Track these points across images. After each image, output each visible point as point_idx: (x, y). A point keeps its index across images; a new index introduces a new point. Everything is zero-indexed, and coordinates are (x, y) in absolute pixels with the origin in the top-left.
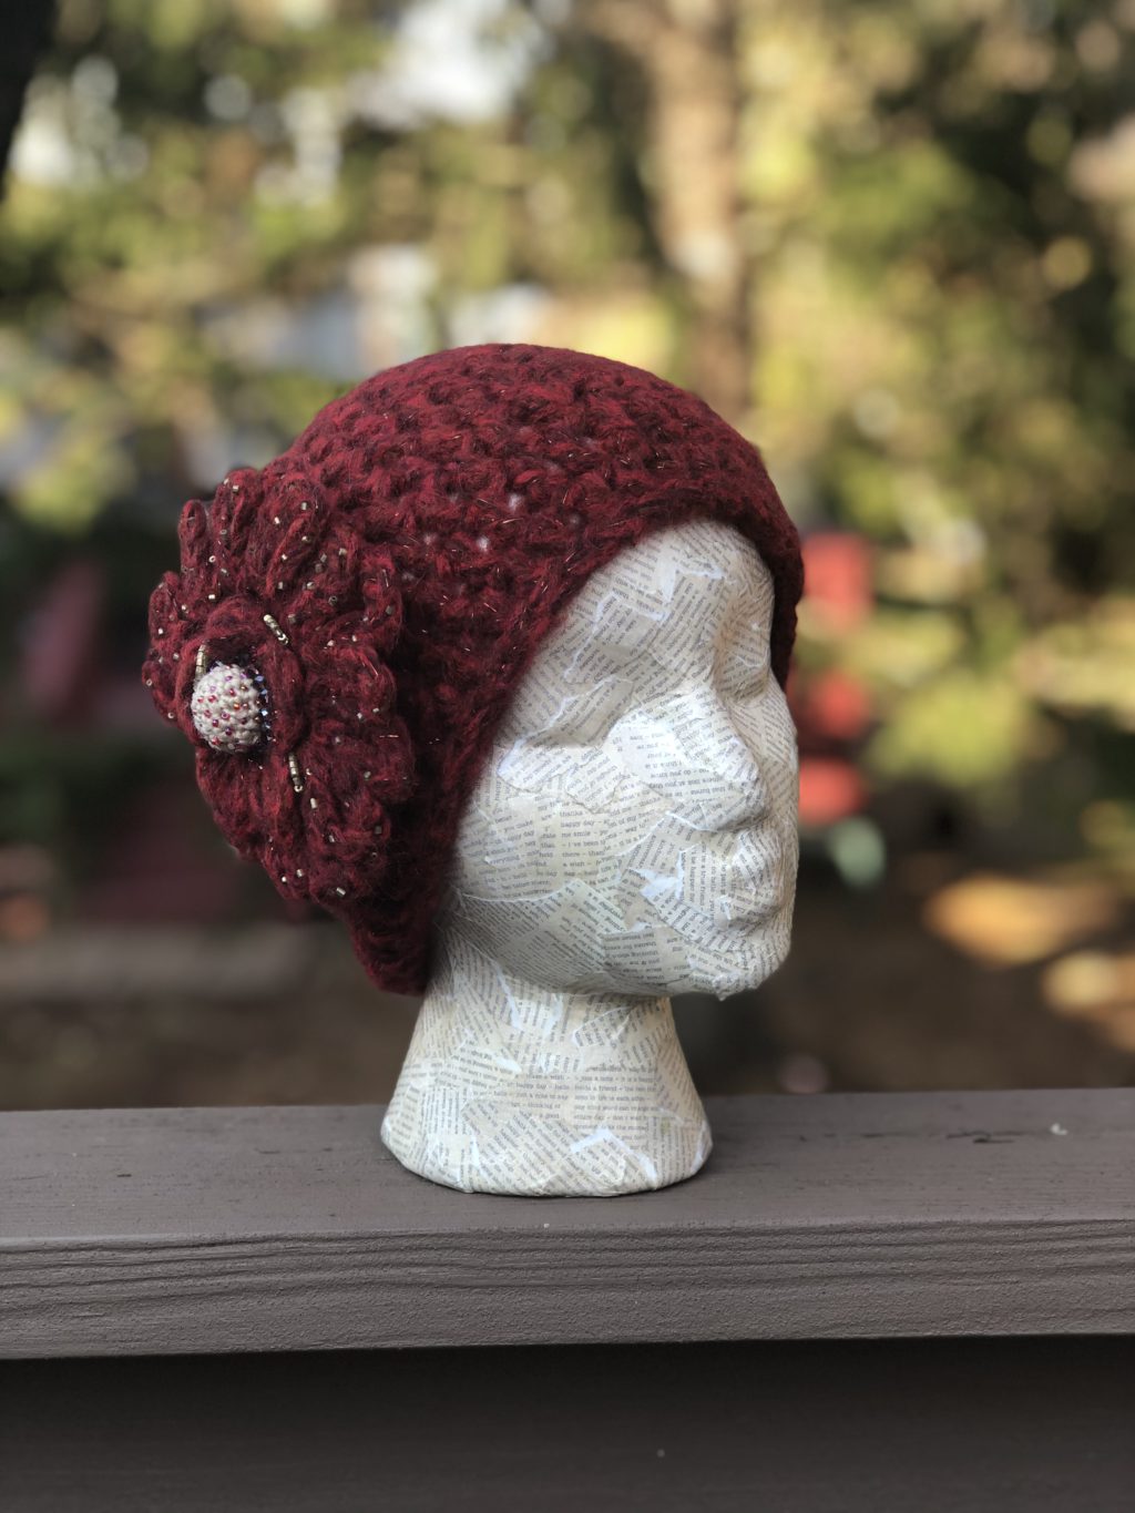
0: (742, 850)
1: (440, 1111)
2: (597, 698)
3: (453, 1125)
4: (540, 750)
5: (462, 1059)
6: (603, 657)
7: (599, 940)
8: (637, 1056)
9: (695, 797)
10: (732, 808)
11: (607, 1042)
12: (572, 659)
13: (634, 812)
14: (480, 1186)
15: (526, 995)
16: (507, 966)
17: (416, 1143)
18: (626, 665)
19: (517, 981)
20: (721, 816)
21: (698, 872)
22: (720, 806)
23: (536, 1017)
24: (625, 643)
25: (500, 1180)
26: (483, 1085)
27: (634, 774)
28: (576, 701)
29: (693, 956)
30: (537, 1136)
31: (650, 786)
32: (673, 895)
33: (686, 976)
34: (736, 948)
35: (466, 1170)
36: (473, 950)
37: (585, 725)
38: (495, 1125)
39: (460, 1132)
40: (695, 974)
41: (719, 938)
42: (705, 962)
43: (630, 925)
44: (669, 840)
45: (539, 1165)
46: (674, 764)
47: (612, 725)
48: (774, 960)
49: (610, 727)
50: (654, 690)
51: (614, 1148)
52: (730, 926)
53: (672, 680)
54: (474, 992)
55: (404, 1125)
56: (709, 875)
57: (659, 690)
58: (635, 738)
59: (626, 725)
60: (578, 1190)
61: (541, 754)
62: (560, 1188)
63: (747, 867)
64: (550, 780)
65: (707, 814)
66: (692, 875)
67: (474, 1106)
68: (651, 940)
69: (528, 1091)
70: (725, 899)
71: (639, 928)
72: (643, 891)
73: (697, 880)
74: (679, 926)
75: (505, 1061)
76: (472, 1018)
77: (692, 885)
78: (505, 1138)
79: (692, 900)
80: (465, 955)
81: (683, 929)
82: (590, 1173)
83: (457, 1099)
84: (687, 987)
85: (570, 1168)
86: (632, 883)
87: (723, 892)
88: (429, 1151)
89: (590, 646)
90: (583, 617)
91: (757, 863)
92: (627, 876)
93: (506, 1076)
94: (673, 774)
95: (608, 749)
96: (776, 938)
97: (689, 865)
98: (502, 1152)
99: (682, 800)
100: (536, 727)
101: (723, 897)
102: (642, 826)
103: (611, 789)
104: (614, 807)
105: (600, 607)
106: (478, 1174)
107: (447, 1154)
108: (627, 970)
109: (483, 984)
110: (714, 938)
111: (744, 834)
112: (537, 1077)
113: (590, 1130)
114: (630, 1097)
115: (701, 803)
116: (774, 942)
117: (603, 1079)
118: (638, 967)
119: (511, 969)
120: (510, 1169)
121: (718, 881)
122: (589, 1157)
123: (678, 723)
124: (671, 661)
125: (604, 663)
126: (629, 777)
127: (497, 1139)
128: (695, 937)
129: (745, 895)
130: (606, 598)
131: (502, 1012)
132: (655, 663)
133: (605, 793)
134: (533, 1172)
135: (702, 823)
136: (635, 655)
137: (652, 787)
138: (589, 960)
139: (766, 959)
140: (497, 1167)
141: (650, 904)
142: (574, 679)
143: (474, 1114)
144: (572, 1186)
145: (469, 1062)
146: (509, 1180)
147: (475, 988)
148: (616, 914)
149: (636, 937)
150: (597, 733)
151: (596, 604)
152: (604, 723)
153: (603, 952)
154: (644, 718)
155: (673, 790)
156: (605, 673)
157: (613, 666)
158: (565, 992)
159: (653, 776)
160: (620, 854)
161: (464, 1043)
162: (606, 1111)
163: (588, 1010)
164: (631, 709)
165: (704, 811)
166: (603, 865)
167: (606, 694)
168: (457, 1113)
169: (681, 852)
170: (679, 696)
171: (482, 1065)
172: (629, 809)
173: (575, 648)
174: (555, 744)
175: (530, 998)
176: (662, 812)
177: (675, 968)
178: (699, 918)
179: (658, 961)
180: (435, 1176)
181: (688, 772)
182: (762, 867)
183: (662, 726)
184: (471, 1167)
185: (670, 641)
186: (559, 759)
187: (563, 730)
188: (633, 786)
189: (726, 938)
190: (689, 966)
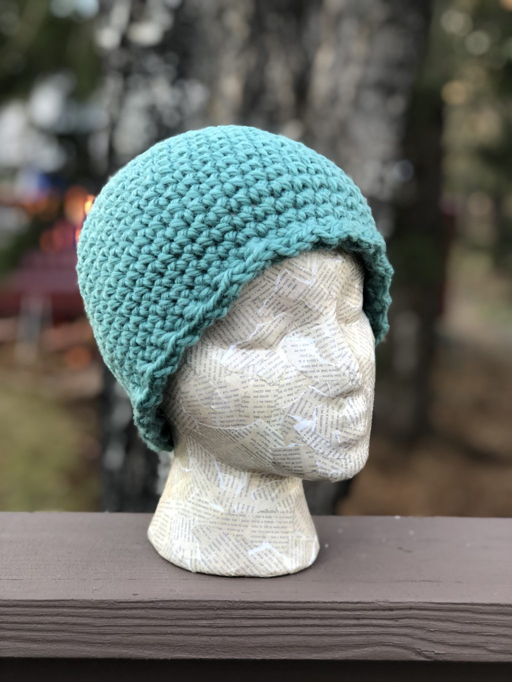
0: (348, 407)
1: (180, 528)
2: (274, 324)
3: (187, 537)
4: (244, 350)
5: (193, 503)
6: (280, 303)
7: (270, 451)
8: (285, 505)
9: (324, 379)
10: (344, 386)
11: (269, 498)
12: (263, 305)
13: (292, 386)
14: (200, 570)
15: (228, 472)
16: (218, 458)
17: (167, 544)
18: (291, 307)
19: (224, 465)
20: (338, 390)
21: (324, 418)
22: (338, 384)
23: (233, 484)
24: (291, 296)
25: (211, 567)
26: (203, 517)
27: (293, 366)
28: (264, 326)
29: (319, 461)
30: (231, 545)
31: (301, 372)
32: (310, 430)
33: (315, 471)
34: (342, 457)
35: (193, 561)
36: (201, 448)
37: (268, 338)
38: (209, 539)
39: (191, 540)
40: (320, 470)
41: (334, 452)
42: (326, 464)
43: (287, 444)
44: (310, 401)
45: (232, 561)
46: (314, 360)
47: (282, 338)
48: (361, 462)
49: (280, 340)
50: (305, 320)
51: (271, 553)
52: (340, 446)
53: (315, 316)
54: (200, 468)
55: (160, 533)
56: (330, 419)
57: (307, 321)
58: (294, 346)
59: (289, 339)
60: (252, 574)
61: (244, 353)
62: (242, 573)
63: (350, 416)
64: (248, 367)
65: (331, 388)
66: (321, 419)
67: (199, 528)
68: (297, 452)
69: (228, 522)
70: (338, 432)
71: (292, 445)
72: (296, 427)
73: (324, 422)
74: (313, 445)
75: (215, 505)
76: (199, 482)
77: (321, 425)
78: (215, 546)
79: (320, 432)
80: (196, 450)
81: (315, 447)
82: (258, 565)
83: (189, 524)
84: (316, 476)
85: (248, 563)
86: (289, 423)
87: (337, 429)
88: (174, 549)
89: (272, 297)
90: (270, 282)
91: (355, 414)
92: (286, 419)
93: (216, 514)
94: (313, 366)
95: (279, 351)
96: (362, 451)
97: (320, 414)
98: (213, 553)
99: (317, 380)
100: (242, 339)
101: (337, 431)
102: (296, 393)
103: (281, 372)
104: (282, 383)
105: (279, 277)
106: (200, 564)
107: (183, 552)
108: (284, 466)
109: (205, 465)
110: (331, 452)
111: (349, 399)
112: (232, 515)
113: (259, 543)
114: (280, 526)
115: (327, 382)
116: (361, 453)
117: (266, 517)
118: (290, 465)
119: (221, 459)
120: (216, 562)
121: (335, 423)
122: (258, 557)
123: (318, 339)
124: (314, 306)
125: (279, 306)
126: (290, 367)
127: (210, 546)
128: (321, 451)
129: (348, 430)
130: (283, 273)
131: (215, 480)
132: (306, 306)
133: (277, 375)
134: (228, 564)
135: (328, 392)
136: (296, 303)
137: (302, 372)
138: (264, 460)
139: (357, 463)
140: (209, 560)
141: (298, 433)
142: (263, 314)
143: (198, 532)
144: (249, 572)
145: (197, 505)
146: (216, 568)
147: (201, 467)
148: (280, 438)
149: (289, 450)
150: (274, 343)
151: (277, 275)
152: (278, 337)
153: (272, 457)
154: (299, 335)
155: (313, 375)
156: (279, 311)
157: (284, 308)
158: (248, 472)
159: (302, 367)
160: (284, 408)
161: (194, 494)
162: (268, 534)
163: (260, 481)
164: (292, 330)
165: (329, 386)
166: (275, 412)
167: (279, 322)
168: (189, 531)
169: (316, 407)
170: (318, 324)
171: (203, 507)
172: (290, 383)
173: (264, 298)
174: (252, 348)
175: (230, 474)
176: (307, 386)
177: (310, 466)
178: (324, 442)
179: (301, 462)
180: (177, 563)
181: (321, 365)
182: (358, 416)
183: (309, 340)
184: (196, 560)
185: (314, 295)
186: (254, 356)
187: (256, 341)
188: (292, 372)
189: (337, 452)
190: (317, 466)
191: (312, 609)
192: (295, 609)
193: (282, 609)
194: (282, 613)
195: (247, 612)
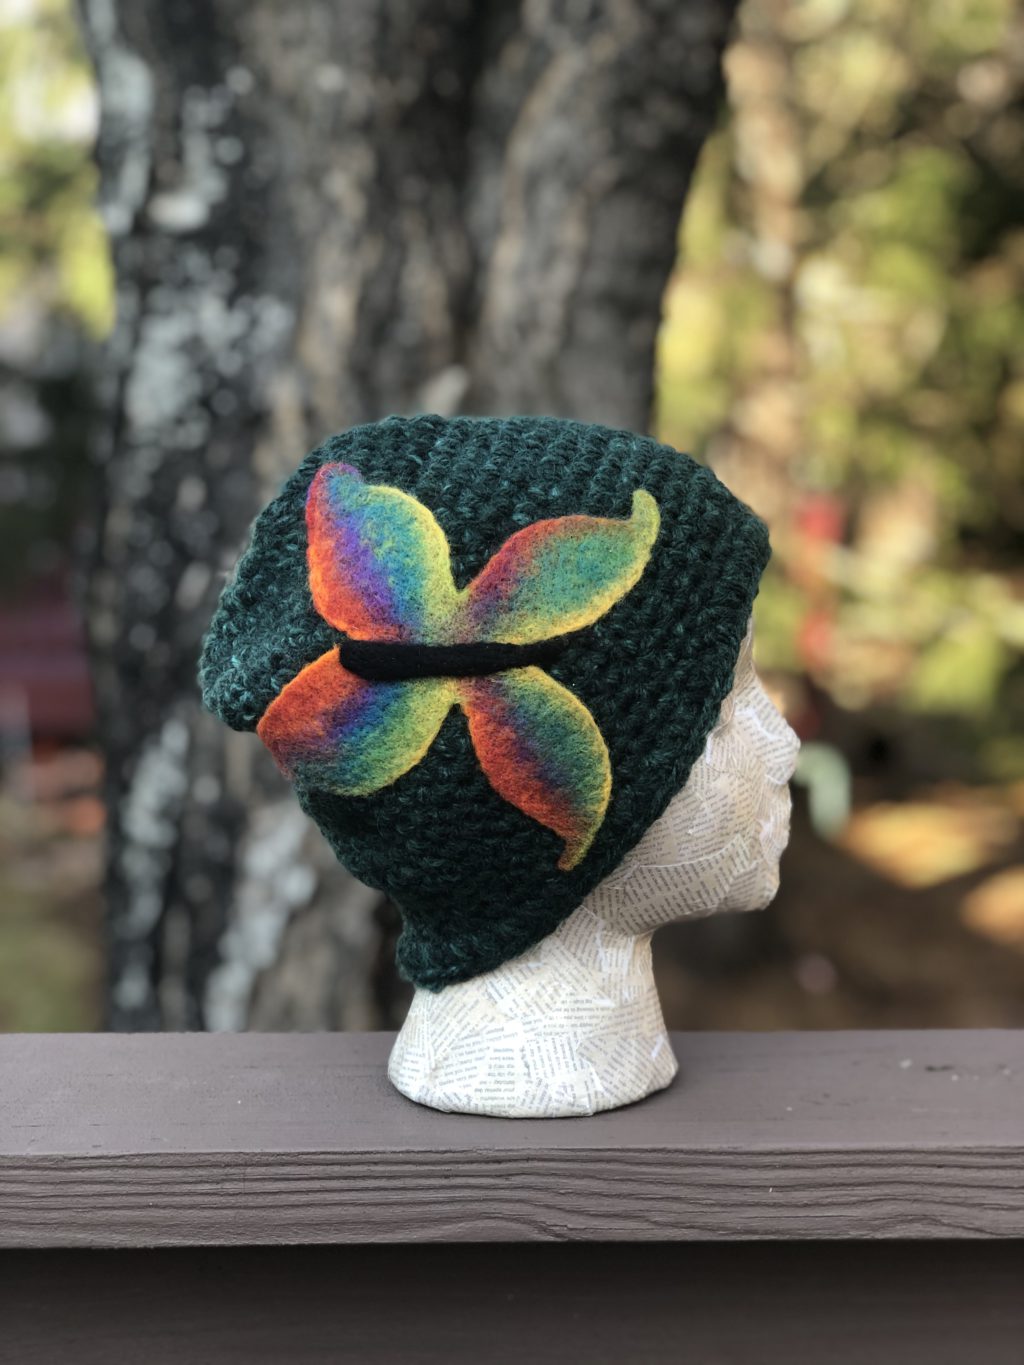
3: (571, 1065)
7: (731, 880)
9: (778, 761)
15: (611, 944)
19: (610, 934)
23: (617, 960)
32: (769, 836)
38: (606, 1054)
39: (579, 1068)
43: (750, 863)
44: (767, 795)
54: (566, 953)
65: (785, 772)
66: (776, 818)
67: (587, 1044)
69: (623, 1019)
71: (754, 865)
72: (760, 836)
75: (602, 1001)
77: (776, 827)
78: (615, 1062)
79: (775, 838)
83: (569, 1043)
92: (756, 826)
95: (735, 733)
102: (759, 787)
106: (602, 1097)
107: (572, 1090)
115: (781, 765)
118: (741, 896)
131: (594, 962)
133: (748, 766)
135: (782, 779)
141: (760, 845)
145: (573, 1010)
147: (569, 949)
149: (750, 872)
153: (728, 889)
161: (563, 996)
165: (783, 770)
168: (572, 1055)
169: (771, 803)
172: (756, 776)
174: (721, 735)
175: (613, 946)
191: (376, 1163)
192: (348, 1164)
193: (327, 1165)
194: (330, 1170)
195: (273, 1170)
